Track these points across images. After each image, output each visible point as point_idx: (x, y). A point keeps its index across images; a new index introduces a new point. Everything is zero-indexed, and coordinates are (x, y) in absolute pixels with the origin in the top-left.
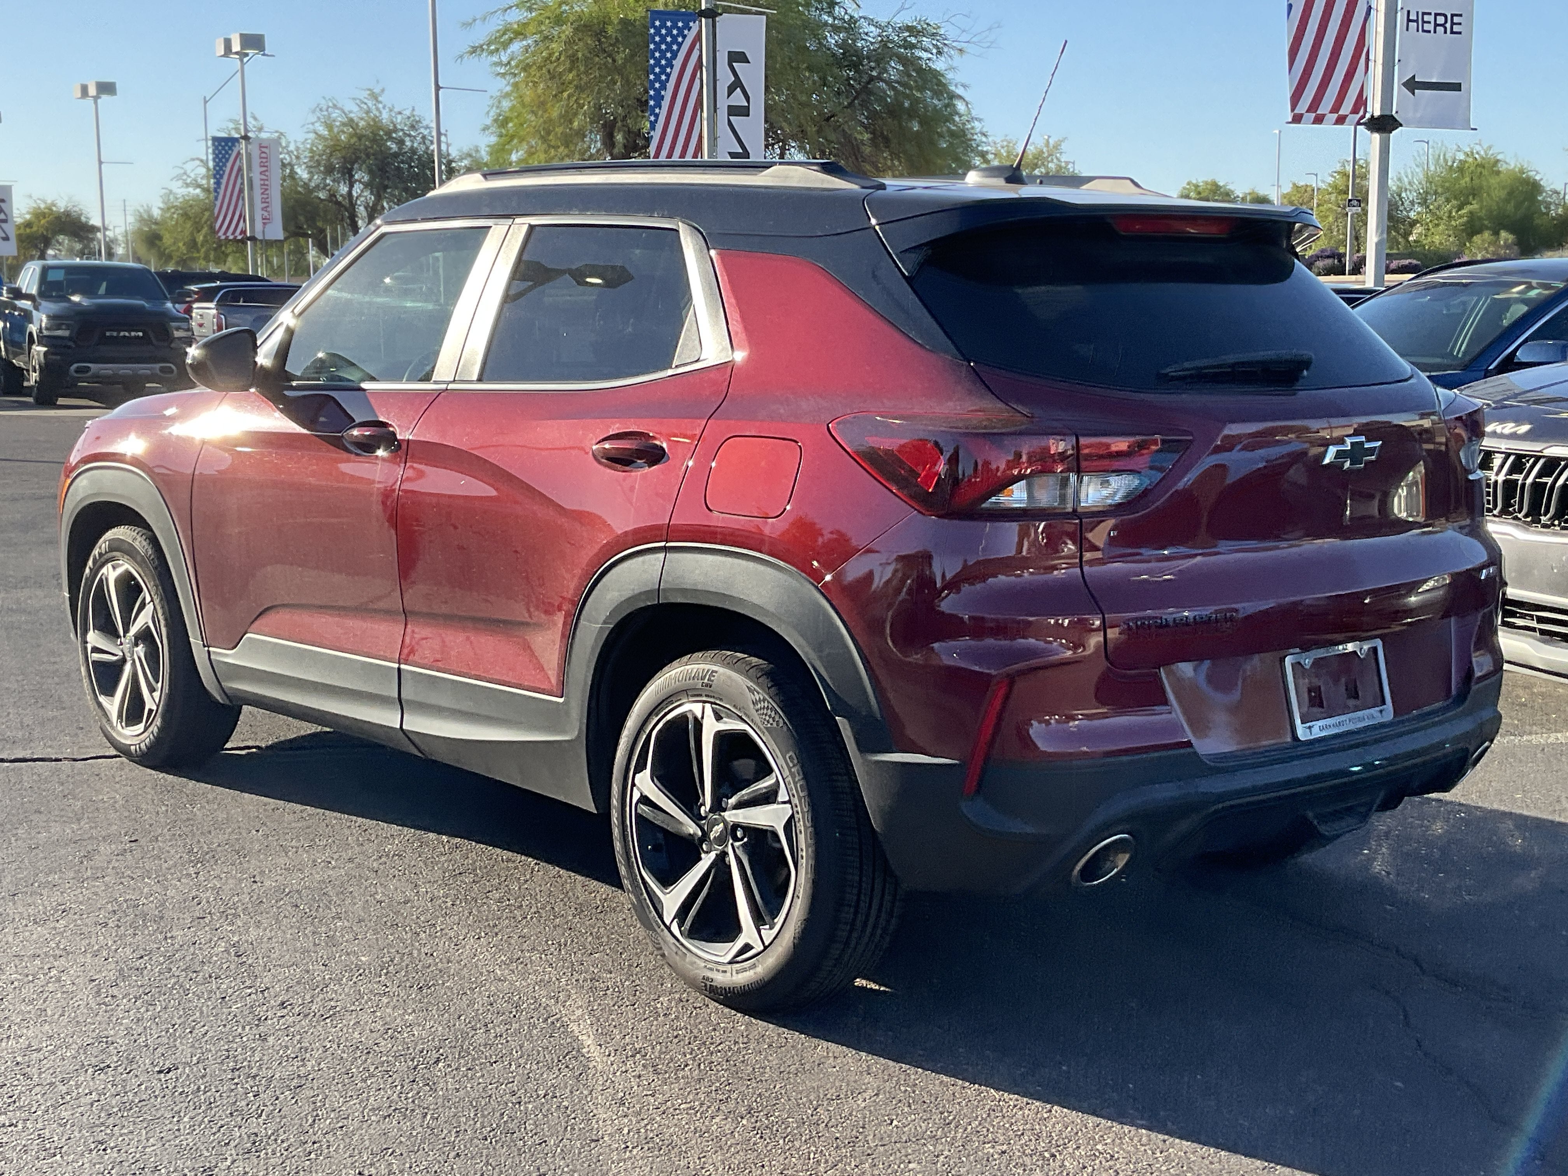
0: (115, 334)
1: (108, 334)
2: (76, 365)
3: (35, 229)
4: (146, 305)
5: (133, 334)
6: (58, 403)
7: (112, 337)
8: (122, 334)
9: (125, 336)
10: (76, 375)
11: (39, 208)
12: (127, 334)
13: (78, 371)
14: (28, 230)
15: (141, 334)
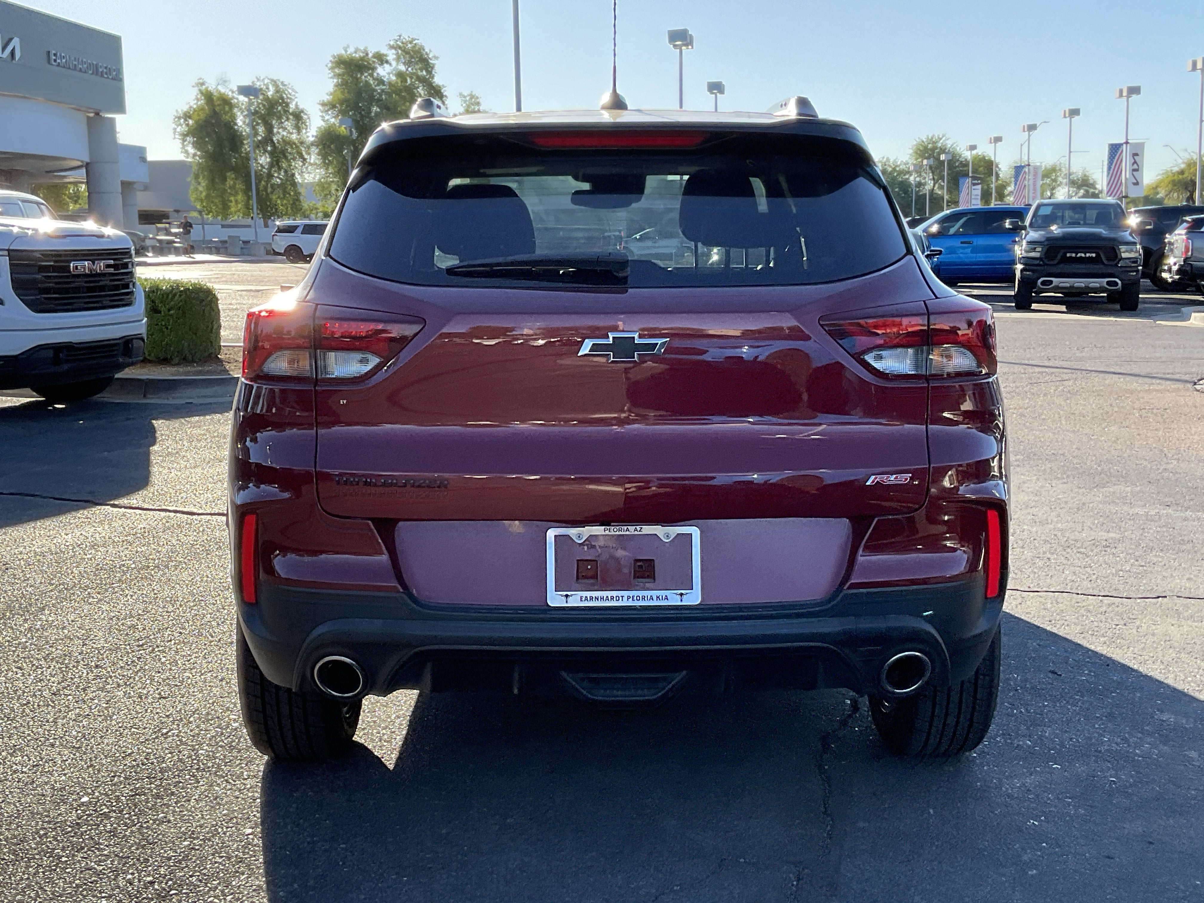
0: (1074, 255)
1: (1068, 255)
2: (1042, 279)
3: (1185, 176)
4: (1104, 232)
5: (1088, 255)
6: (1032, 308)
7: (1071, 257)
8: (1079, 255)
9: (1081, 257)
10: (1042, 287)
11: (1192, 159)
12: (1083, 255)
13: (1043, 283)
14: (1180, 177)
15: (1094, 255)
